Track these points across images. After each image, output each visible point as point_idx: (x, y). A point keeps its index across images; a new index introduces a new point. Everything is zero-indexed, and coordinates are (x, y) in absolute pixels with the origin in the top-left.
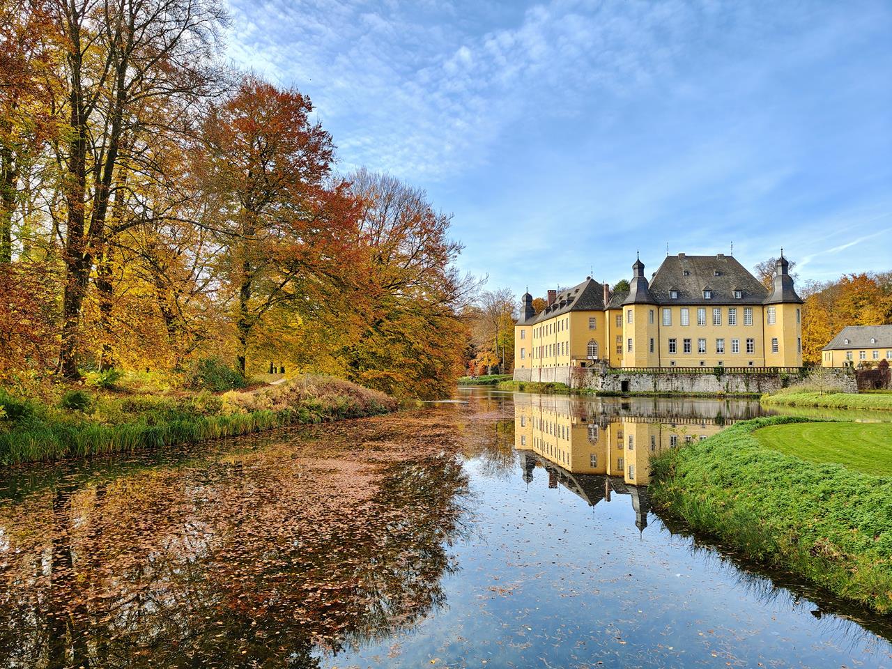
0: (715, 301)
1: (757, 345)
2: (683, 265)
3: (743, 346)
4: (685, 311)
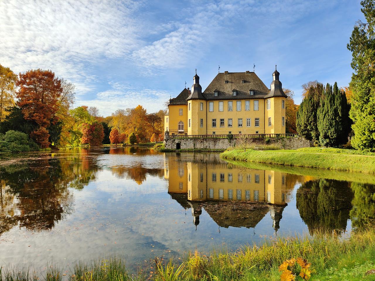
0: (239, 96)
1: (261, 122)
2: (226, 78)
3: (253, 122)
4: (221, 103)
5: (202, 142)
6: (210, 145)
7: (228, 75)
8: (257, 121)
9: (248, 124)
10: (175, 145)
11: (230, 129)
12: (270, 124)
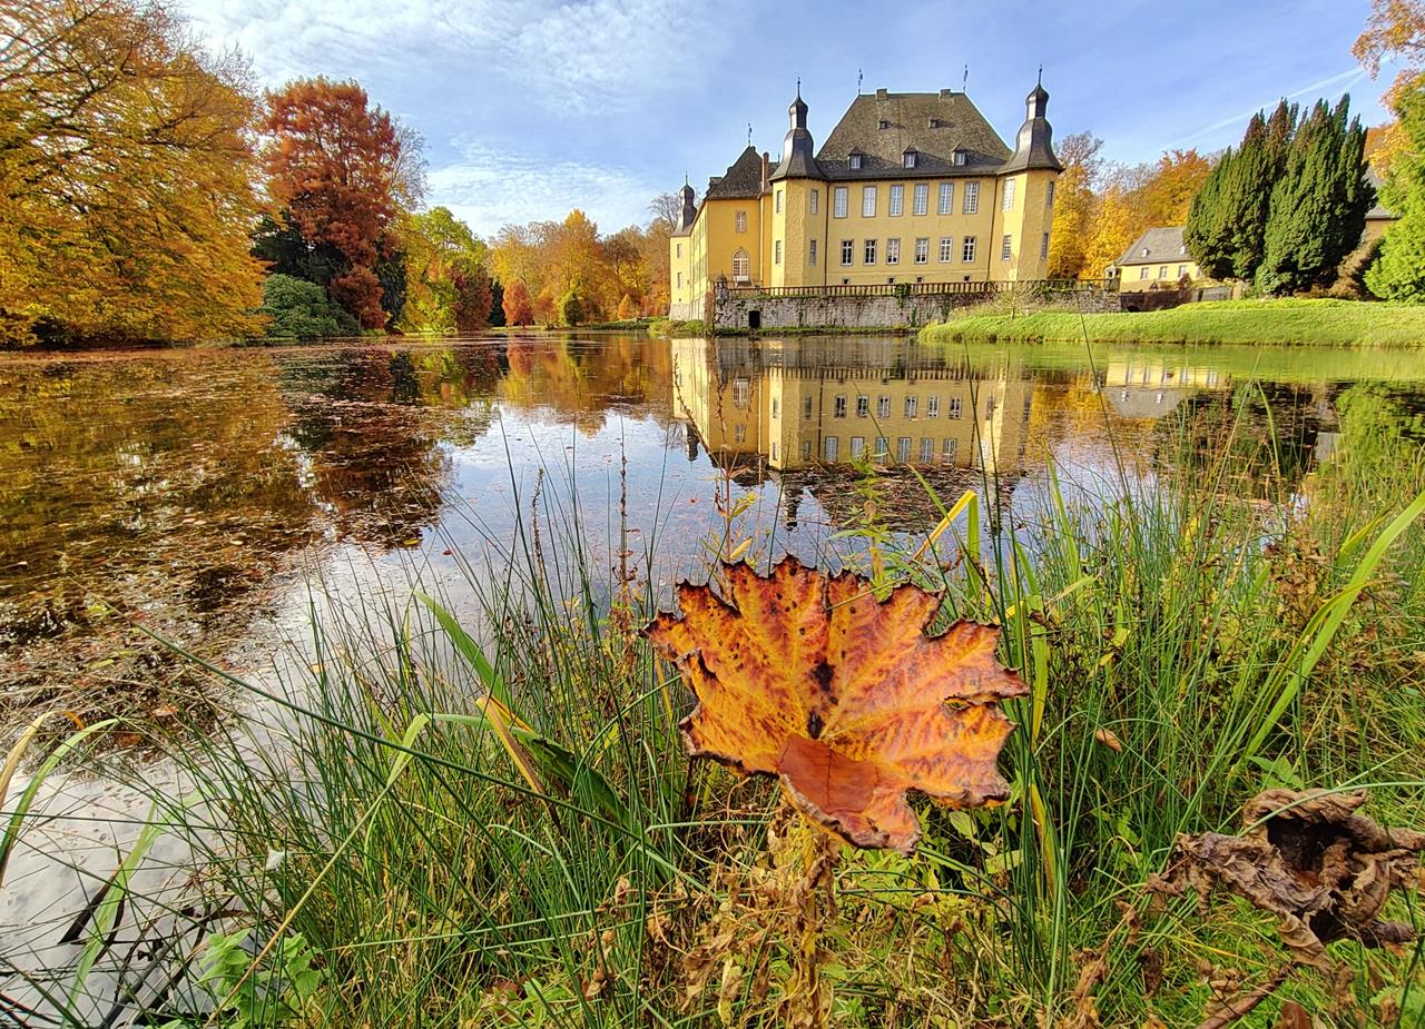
0: (923, 171)
1: (980, 249)
2: (883, 111)
3: (957, 249)
4: (870, 192)
5: (822, 306)
6: (846, 316)
7: (887, 103)
8: (969, 244)
9: (945, 254)
10: (747, 318)
11: (892, 270)
12: (1006, 253)
